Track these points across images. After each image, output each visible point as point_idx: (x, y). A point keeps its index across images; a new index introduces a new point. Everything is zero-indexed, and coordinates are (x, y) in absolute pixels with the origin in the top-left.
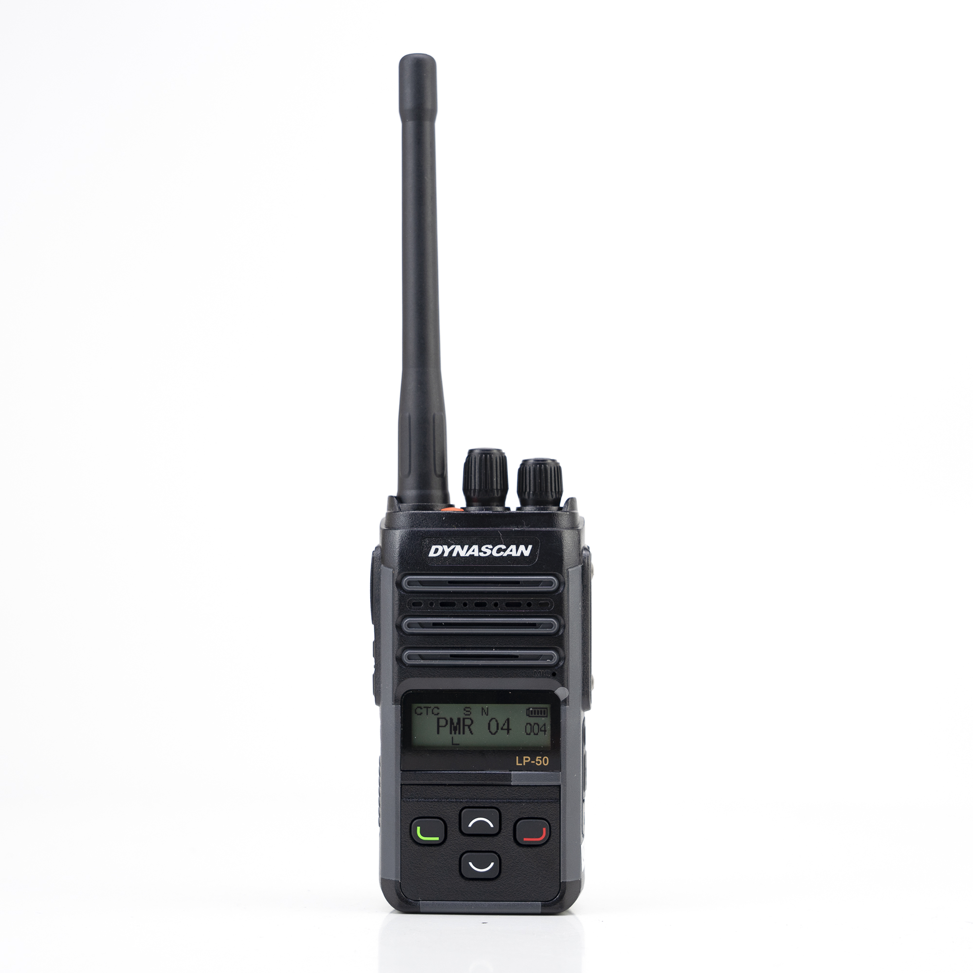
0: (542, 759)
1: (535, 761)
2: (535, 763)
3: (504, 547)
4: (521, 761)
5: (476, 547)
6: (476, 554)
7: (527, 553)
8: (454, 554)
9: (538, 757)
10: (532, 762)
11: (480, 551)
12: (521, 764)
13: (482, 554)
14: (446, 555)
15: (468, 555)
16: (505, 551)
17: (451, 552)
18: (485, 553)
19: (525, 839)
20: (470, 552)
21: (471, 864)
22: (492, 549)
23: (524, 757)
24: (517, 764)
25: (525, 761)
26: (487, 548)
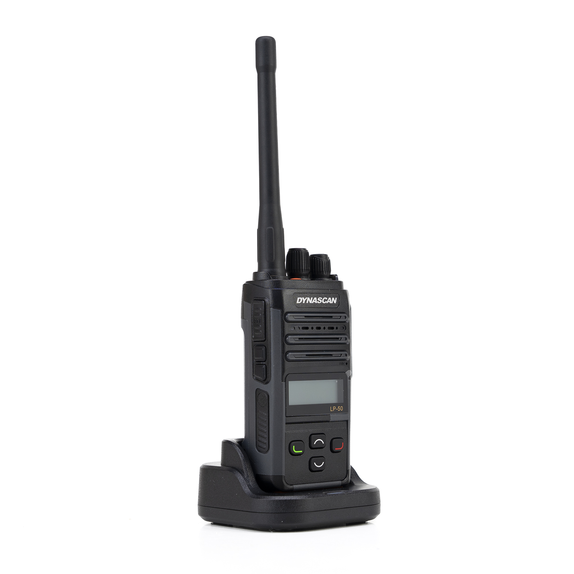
0: (340, 408)
1: (337, 408)
2: (337, 410)
3: (326, 298)
4: (332, 409)
5: (315, 298)
6: (316, 302)
7: (335, 302)
8: (307, 302)
9: (339, 407)
10: (337, 409)
11: (317, 301)
12: (332, 411)
13: (318, 302)
14: (304, 302)
15: (313, 303)
16: (327, 300)
17: (306, 301)
18: (319, 301)
19: (336, 449)
20: (313, 301)
21: (315, 463)
22: (322, 300)
23: (334, 407)
24: (331, 411)
25: (334, 409)
26: (320, 299)
